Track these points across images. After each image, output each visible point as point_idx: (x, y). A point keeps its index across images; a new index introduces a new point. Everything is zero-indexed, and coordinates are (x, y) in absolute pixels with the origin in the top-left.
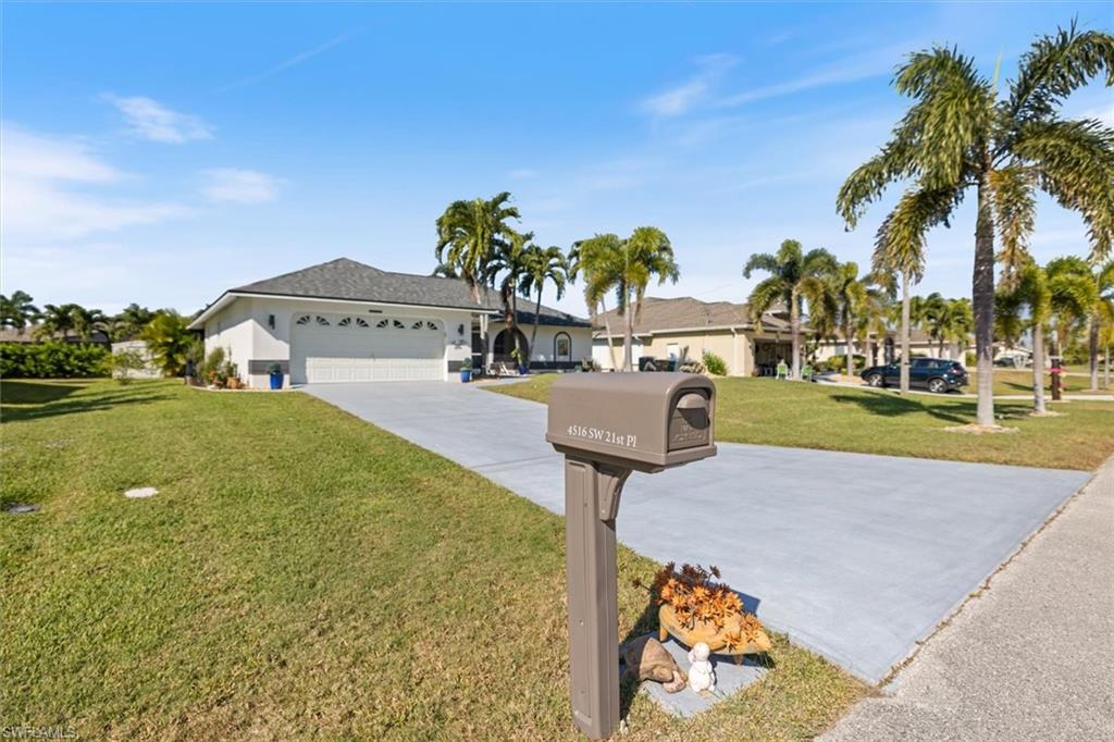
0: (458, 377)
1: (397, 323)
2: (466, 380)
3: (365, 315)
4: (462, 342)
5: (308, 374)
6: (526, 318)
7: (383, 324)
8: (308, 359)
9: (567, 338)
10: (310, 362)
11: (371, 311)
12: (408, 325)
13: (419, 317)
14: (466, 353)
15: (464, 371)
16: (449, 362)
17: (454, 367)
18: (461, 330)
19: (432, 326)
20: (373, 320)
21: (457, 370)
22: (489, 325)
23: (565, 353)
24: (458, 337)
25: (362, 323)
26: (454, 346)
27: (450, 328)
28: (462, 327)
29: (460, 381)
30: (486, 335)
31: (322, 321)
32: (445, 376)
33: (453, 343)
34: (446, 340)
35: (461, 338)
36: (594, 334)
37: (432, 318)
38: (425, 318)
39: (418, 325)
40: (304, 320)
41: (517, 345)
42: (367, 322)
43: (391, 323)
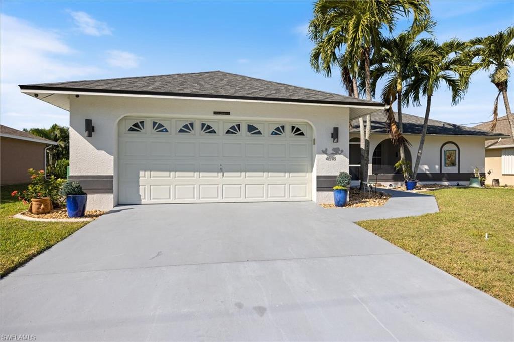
0: (330, 197)
1: (251, 128)
2: (341, 204)
3: (209, 118)
4: (337, 151)
5: (141, 193)
6: (411, 129)
7: (234, 130)
8: (141, 173)
9: (455, 148)
10: (145, 177)
11: (215, 113)
12: (266, 131)
13: (281, 120)
14: (341, 165)
15: (339, 191)
16: (318, 177)
17: (324, 184)
18: (335, 135)
19: (297, 131)
20: (221, 124)
21: (330, 188)
22: (371, 134)
23: (453, 165)
24: (330, 145)
25: (208, 129)
26: (326, 156)
27: (320, 132)
28: (336, 130)
29: (333, 202)
30: (367, 143)
31: (159, 127)
32: (313, 194)
33: (325, 152)
34: (315, 148)
35: (336, 146)
36: (488, 143)
37: (297, 121)
38: (289, 120)
39: (279, 131)
40: (137, 127)
41: (402, 155)
42: (214, 128)
43: (244, 128)
